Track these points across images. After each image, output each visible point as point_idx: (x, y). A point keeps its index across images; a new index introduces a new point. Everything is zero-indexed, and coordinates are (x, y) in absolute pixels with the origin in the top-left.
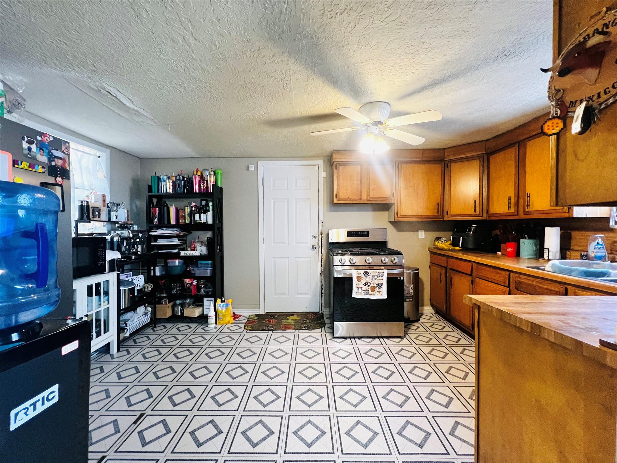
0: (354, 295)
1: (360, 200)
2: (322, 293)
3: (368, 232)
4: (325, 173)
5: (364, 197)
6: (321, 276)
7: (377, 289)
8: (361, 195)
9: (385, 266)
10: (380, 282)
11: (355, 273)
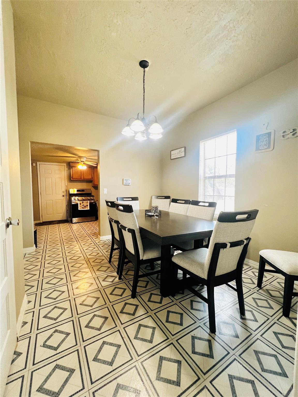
0: (79, 209)
1: (81, 179)
2: (67, 213)
3: (84, 190)
4: (67, 168)
5: (82, 178)
6: (67, 206)
7: (86, 207)
8: (81, 177)
9: (89, 200)
10: (87, 204)
11: (79, 202)
